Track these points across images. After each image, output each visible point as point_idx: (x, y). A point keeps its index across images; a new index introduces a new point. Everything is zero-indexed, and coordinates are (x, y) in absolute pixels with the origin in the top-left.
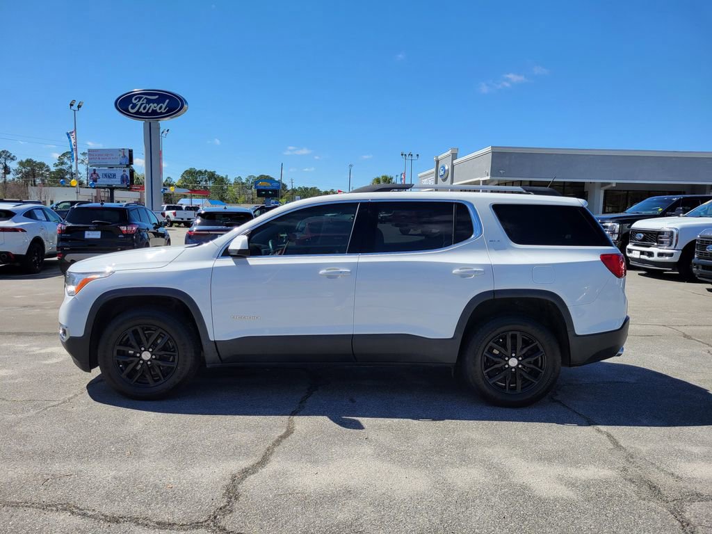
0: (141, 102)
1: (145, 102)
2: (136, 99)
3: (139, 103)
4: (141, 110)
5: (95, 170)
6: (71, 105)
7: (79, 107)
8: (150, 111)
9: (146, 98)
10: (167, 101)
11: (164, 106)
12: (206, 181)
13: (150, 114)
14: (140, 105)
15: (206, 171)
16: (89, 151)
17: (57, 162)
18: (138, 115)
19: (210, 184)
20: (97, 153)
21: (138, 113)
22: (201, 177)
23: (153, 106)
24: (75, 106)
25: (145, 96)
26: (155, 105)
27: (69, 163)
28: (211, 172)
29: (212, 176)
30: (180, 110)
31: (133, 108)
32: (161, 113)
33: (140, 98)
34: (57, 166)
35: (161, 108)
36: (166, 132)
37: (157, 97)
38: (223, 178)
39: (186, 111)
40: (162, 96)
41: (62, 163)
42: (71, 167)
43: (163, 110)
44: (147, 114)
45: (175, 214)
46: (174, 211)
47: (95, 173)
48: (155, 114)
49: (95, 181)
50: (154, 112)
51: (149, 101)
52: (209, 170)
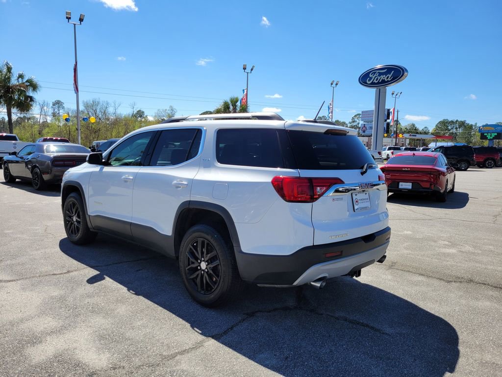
0: (375, 75)
1: (377, 75)
2: (372, 74)
3: (374, 77)
4: (375, 81)
5: (365, 124)
6: (332, 84)
7: (337, 84)
8: (380, 81)
9: (378, 72)
10: (393, 72)
11: (390, 76)
12: (456, 128)
13: (381, 83)
14: (374, 78)
15: (457, 121)
16: (362, 112)
17: (351, 121)
18: (373, 85)
19: (460, 130)
20: (367, 113)
21: (373, 83)
22: (453, 125)
23: (383, 77)
24: (334, 84)
25: (378, 71)
26: (384, 76)
27: (358, 121)
28: (461, 121)
29: (462, 124)
30: (401, 77)
31: (369, 81)
32: (388, 81)
33: (375, 73)
34: (351, 123)
35: (387, 78)
36: (399, 94)
37: (386, 70)
38: (472, 126)
39: (406, 77)
40: (389, 69)
41: (354, 122)
42: (359, 124)
43: (389, 79)
44: (379, 83)
45: (392, 153)
46: (392, 151)
47: (364, 127)
48: (384, 83)
49: (364, 132)
50: (383, 81)
51: (380, 74)
52: (459, 120)
